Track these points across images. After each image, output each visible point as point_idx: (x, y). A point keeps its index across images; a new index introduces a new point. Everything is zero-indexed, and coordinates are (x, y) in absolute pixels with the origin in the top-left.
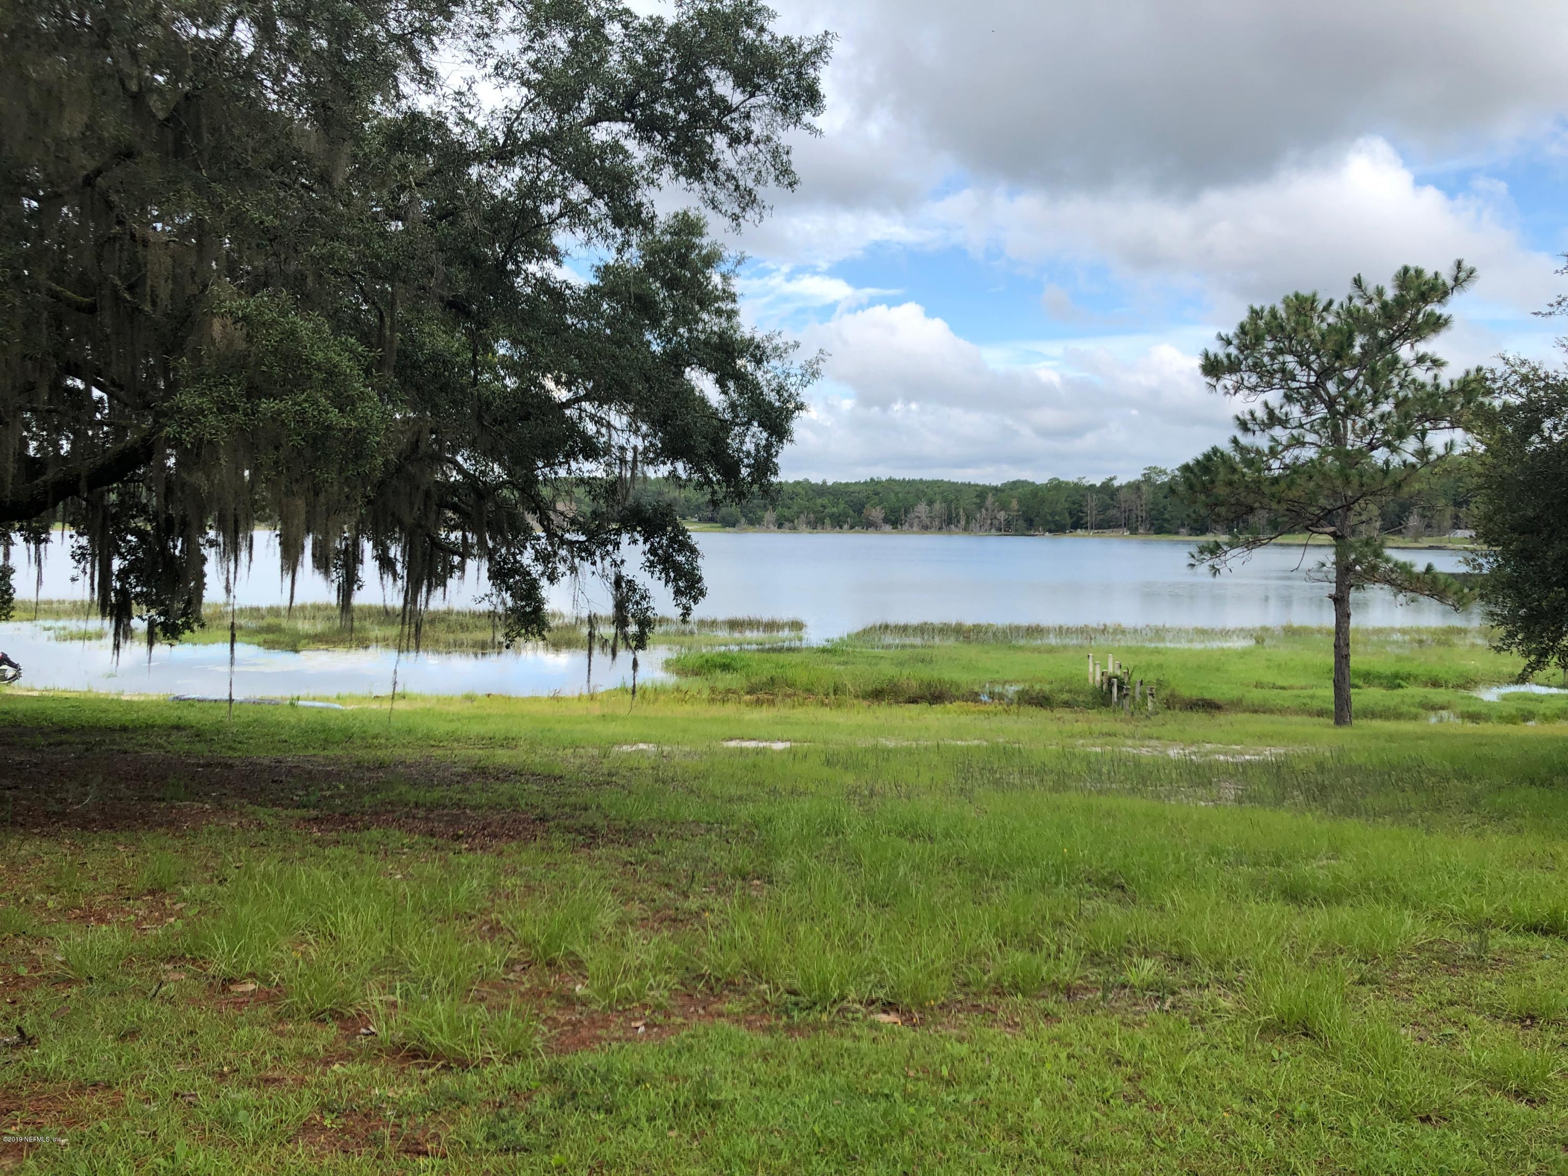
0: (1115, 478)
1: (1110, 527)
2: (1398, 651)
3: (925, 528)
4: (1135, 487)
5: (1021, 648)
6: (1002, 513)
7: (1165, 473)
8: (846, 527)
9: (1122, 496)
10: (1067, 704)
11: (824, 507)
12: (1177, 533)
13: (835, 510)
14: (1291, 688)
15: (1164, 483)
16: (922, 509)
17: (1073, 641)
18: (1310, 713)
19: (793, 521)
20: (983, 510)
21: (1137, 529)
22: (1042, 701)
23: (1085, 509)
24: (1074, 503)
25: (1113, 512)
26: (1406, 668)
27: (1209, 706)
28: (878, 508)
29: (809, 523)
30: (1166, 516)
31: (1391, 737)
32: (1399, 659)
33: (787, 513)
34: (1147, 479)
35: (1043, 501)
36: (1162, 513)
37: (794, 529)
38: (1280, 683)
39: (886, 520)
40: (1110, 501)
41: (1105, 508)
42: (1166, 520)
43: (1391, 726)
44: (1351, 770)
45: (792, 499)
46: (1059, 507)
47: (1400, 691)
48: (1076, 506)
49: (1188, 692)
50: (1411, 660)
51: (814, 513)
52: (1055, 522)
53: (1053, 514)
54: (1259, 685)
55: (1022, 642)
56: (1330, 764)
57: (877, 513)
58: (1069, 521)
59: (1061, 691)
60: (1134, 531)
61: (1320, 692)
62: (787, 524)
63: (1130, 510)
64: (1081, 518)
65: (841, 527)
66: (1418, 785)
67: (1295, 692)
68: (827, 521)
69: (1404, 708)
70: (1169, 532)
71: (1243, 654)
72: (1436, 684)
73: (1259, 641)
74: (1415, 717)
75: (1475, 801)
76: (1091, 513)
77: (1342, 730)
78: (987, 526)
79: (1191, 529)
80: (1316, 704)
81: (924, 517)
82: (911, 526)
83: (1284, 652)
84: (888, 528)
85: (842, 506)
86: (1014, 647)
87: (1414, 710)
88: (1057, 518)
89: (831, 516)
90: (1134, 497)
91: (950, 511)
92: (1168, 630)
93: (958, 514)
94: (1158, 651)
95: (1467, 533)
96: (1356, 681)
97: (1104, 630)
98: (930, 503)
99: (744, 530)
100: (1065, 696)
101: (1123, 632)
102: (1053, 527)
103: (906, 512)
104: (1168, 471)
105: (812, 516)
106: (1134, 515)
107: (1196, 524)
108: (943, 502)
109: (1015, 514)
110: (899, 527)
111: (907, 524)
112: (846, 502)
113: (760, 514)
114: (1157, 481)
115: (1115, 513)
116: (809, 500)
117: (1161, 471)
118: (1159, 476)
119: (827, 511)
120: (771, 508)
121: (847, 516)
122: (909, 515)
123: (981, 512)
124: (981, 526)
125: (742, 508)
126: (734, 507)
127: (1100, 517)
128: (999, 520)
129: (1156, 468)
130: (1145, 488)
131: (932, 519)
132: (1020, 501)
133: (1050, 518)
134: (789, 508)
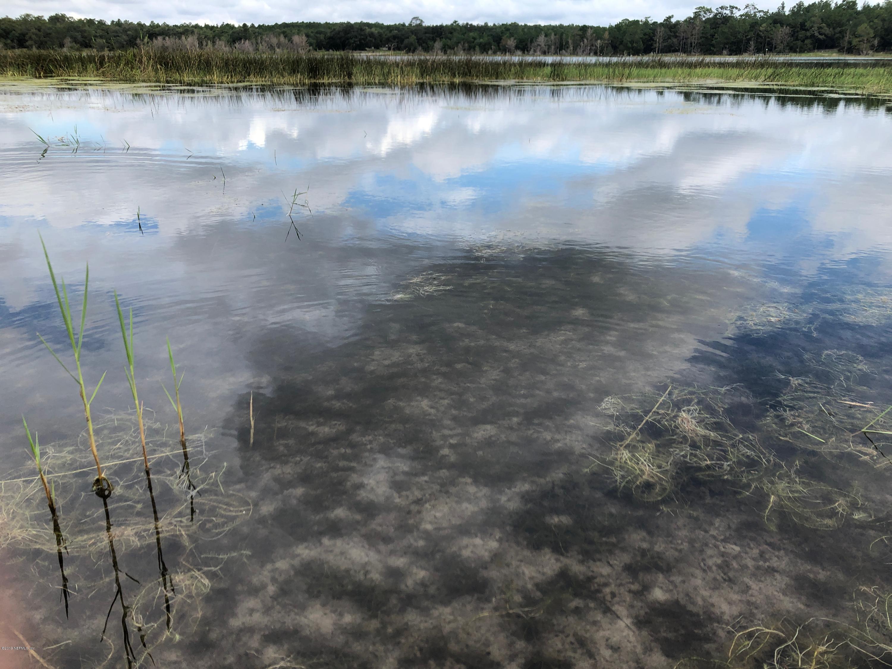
0: (672, 16)
1: (670, 51)
3: (545, 54)
4: (689, 22)
6: (599, 41)
8: (490, 52)
9: (678, 29)
11: (475, 39)
12: (719, 55)
13: (481, 40)
15: (708, 20)
16: (542, 39)
19: (453, 49)
20: (585, 40)
21: (691, 52)
23: (655, 38)
28: (512, 39)
29: (464, 50)
30: (714, 42)
33: (449, 42)
34: (698, 16)
35: (625, 33)
36: (709, 40)
37: (455, 54)
39: (517, 47)
40: (670, 33)
41: (669, 37)
42: (713, 46)
45: (451, 33)
48: (647, 37)
51: (468, 42)
52: (633, 47)
53: (632, 42)
57: (511, 43)
58: (642, 46)
60: (689, 53)
62: (449, 51)
63: (687, 39)
64: (652, 45)
65: (487, 53)
68: (477, 48)
70: (714, 53)
76: (658, 41)
78: (587, 51)
79: (730, 51)
81: (543, 45)
82: (535, 51)
84: (519, 53)
85: (486, 39)
88: (635, 45)
89: (480, 45)
90: (689, 29)
91: (562, 40)
93: (567, 43)
98: (546, 36)
102: (632, 50)
103: (532, 41)
105: (466, 45)
106: (689, 42)
107: (734, 47)
108: (555, 35)
109: (606, 42)
110: (526, 52)
111: (532, 50)
112: (488, 36)
113: (431, 43)
114: (704, 17)
115: (675, 40)
116: (464, 34)
117: (708, 10)
118: (705, 13)
119: (476, 41)
120: (438, 39)
121: (490, 44)
122: (533, 44)
123: (583, 41)
124: (583, 51)
125: (418, 39)
126: (413, 38)
127: (665, 44)
128: (596, 46)
129: (704, 7)
130: (698, 22)
131: (549, 47)
132: (610, 33)
133: (630, 45)
134: (450, 39)
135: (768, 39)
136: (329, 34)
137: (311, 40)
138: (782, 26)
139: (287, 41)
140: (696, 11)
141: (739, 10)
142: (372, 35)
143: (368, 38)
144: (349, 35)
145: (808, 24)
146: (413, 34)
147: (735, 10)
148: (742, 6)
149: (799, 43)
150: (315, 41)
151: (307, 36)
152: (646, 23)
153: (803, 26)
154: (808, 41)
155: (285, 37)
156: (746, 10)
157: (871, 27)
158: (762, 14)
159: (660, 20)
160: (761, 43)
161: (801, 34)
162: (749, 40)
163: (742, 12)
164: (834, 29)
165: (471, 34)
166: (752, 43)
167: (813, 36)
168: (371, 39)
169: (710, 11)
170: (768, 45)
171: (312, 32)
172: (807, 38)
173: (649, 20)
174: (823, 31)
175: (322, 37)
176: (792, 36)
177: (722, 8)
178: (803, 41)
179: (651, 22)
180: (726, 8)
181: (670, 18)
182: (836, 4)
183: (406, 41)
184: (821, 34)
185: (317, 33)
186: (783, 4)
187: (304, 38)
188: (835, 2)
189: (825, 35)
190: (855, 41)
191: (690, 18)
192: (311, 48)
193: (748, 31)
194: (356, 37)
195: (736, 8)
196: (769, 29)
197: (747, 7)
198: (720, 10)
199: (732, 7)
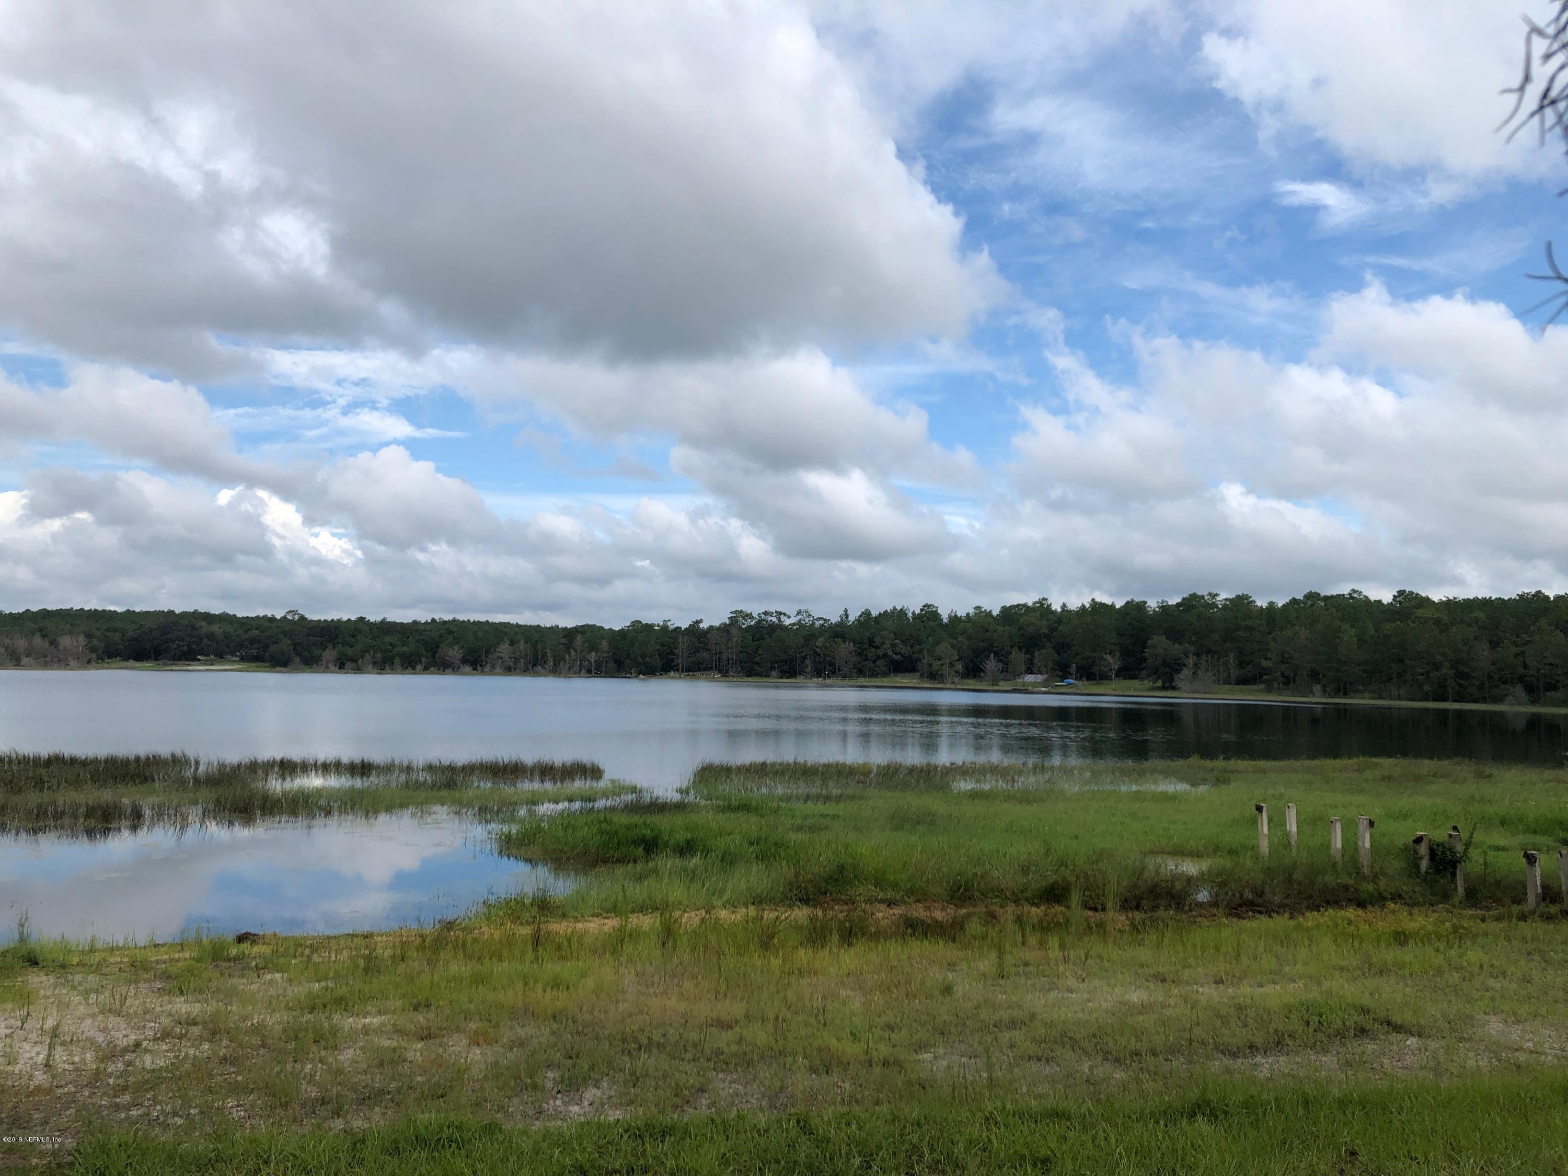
0: (701, 621)
1: (699, 670)
3: (509, 670)
4: (724, 629)
6: (593, 654)
8: (419, 667)
9: (710, 638)
11: (392, 646)
12: (767, 676)
13: (405, 649)
15: (751, 627)
16: (504, 649)
19: (356, 661)
20: (573, 652)
21: (727, 671)
23: (675, 651)
24: (662, 645)
28: (456, 647)
29: (375, 663)
30: (757, 659)
33: (349, 651)
34: (734, 622)
35: (633, 642)
36: (752, 656)
37: (358, 670)
39: (465, 661)
40: (697, 644)
41: (695, 651)
42: (758, 664)
45: (355, 634)
46: (649, 649)
48: (666, 649)
51: (381, 652)
52: (645, 664)
53: (643, 656)
57: (454, 653)
58: (659, 663)
60: (725, 674)
62: (349, 664)
63: (722, 652)
64: (672, 660)
65: (414, 669)
68: (397, 661)
70: (759, 675)
76: (682, 655)
78: (577, 668)
79: (781, 671)
81: (507, 659)
82: (493, 667)
84: (468, 669)
85: (413, 645)
88: (648, 659)
89: (402, 656)
90: (724, 640)
91: (536, 651)
93: (545, 654)
95: (1040, 678)
98: (512, 643)
99: (297, 670)
102: (643, 668)
103: (488, 652)
104: (755, 615)
105: (379, 655)
106: (725, 658)
107: (785, 667)
108: (526, 642)
109: (605, 655)
110: (479, 668)
111: (489, 665)
112: (417, 641)
113: (317, 652)
114: (744, 624)
115: (705, 655)
116: (375, 638)
117: (747, 615)
118: (746, 620)
119: (396, 650)
120: (330, 645)
121: (420, 656)
122: (490, 656)
123: (570, 653)
124: (569, 669)
125: (295, 645)
126: (285, 644)
127: (691, 660)
128: (589, 661)
129: (741, 611)
130: (734, 631)
131: (516, 660)
132: (610, 643)
133: (640, 660)
134: (352, 646)
135: (828, 659)
136: (130, 634)
137: (95, 642)
138: (844, 642)
139: (47, 644)
140: (732, 615)
141: (789, 617)
142: (211, 636)
143: (205, 641)
144: (170, 636)
145: (878, 640)
146: (285, 636)
147: (783, 618)
148: (792, 613)
149: (870, 664)
150: (103, 645)
151: (88, 635)
152: (664, 628)
153: (871, 642)
154: (881, 662)
155: (43, 637)
156: (799, 618)
157: (953, 646)
158: (821, 622)
159: (684, 625)
160: (821, 663)
161: (871, 653)
162: (804, 658)
163: (792, 620)
164: (912, 646)
165: (388, 639)
166: (808, 662)
167: (885, 655)
168: (210, 643)
169: (750, 616)
170: (830, 665)
171: (98, 629)
172: (879, 657)
173: (669, 624)
174: (897, 650)
175: (117, 637)
176: (860, 654)
177: (765, 613)
178: (874, 661)
179: (671, 627)
180: (771, 614)
181: (698, 622)
182: (913, 613)
183: (273, 648)
184: (896, 654)
185: (107, 630)
186: (846, 611)
187: (82, 639)
188: (912, 611)
189: (902, 656)
190: (936, 665)
191: (725, 624)
192: (94, 656)
193: (803, 647)
194: (183, 640)
195: (785, 614)
196: (828, 645)
197: (798, 614)
198: (763, 616)
199: (779, 614)
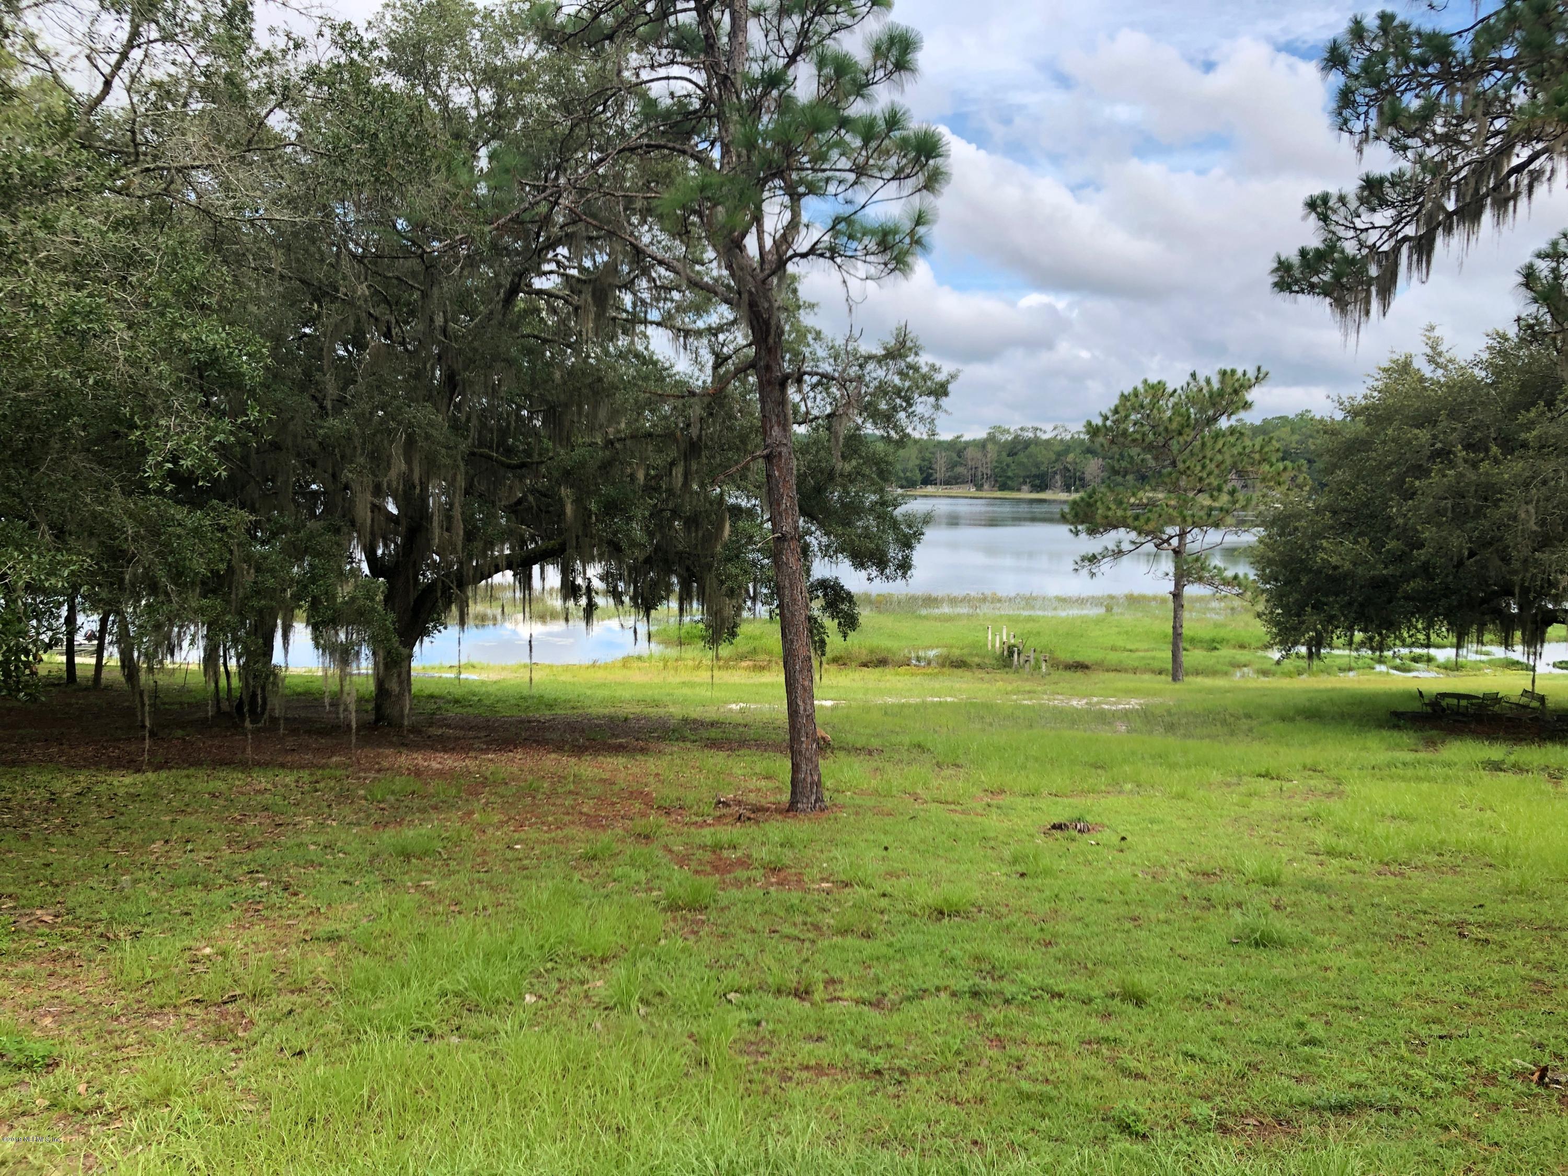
1: (955, 484)
2: (1216, 617)
4: (982, 445)
5: (926, 618)
7: (1008, 432)
9: (970, 453)
10: (979, 666)
14: (1137, 650)
15: (1006, 441)
17: (963, 610)
18: (1153, 672)
21: (982, 485)
22: (960, 664)
23: (934, 466)
24: (924, 460)
25: (960, 470)
26: (1222, 633)
27: (1081, 667)
30: (1009, 474)
31: (1210, 691)
32: (1216, 625)
34: (991, 438)
36: (1004, 471)
38: (1129, 647)
40: (956, 458)
41: (952, 466)
42: (1009, 478)
43: (1208, 682)
44: (1187, 714)
46: (911, 465)
47: (1216, 653)
48: (926, 463)
49: (1065, 656)
50: (1224, 626)
52: (907, 479)
53: (904, 471)
54: (1114, 649)
55: (924, 612)
56: (1174, 710)
58: (918, 477)
59: (971, 655)
60: (979, 488)
61: (1159, 654)
63: (977, 468)
64: (931, 474)
66: (1224, 722)
67: (1141, 654)
69: (1219, 667)
71: (1098, 621)
72: (1242, 646)
73: (1109, 609)
74: (1226, 674)
75: (1250, 730)
76: (940, 472)
77: (1177, 686)
80: (1157, 665)
83: (1128, 618)
86: (920, 617)
87: (1225, 668)
88: (909, 474)
90: (979, 455)
92: (1035, 599)
94: (1030, 619)
96: (1187, 645)
97: (984, 599)
100: (977, 660)
101: (1000, 600)
102: (904, 484)
104: (1011, 430)
106: (979, 472)
107: (1037, 481)
114: (1001, 439)
115: (962, 470)
127: (949, 474)
130: (990, 446)
135: (1078, 474)
160: (1070, 478)
162: (1055, 473)
193: (1054, 462)
196: (1078, 461)
